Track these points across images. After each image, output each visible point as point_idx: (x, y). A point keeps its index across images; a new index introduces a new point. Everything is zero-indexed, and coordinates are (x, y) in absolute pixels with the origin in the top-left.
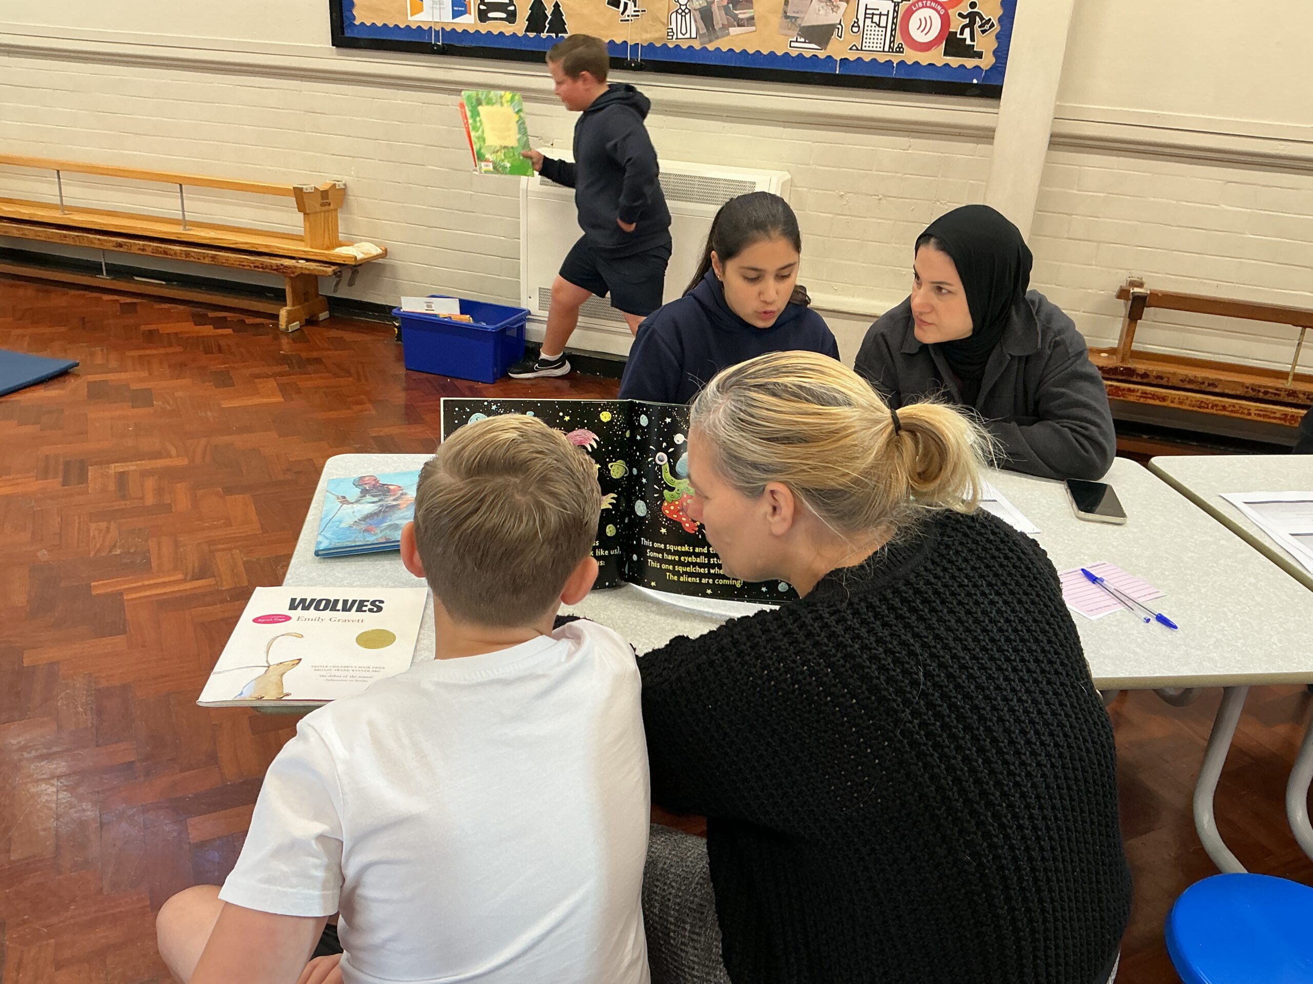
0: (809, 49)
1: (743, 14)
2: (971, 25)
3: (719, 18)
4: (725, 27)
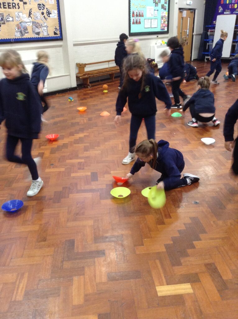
0: (37, 36)
1: (27, 31)
2: (56, 30)
3: (23, 32)
4: (24, 34)
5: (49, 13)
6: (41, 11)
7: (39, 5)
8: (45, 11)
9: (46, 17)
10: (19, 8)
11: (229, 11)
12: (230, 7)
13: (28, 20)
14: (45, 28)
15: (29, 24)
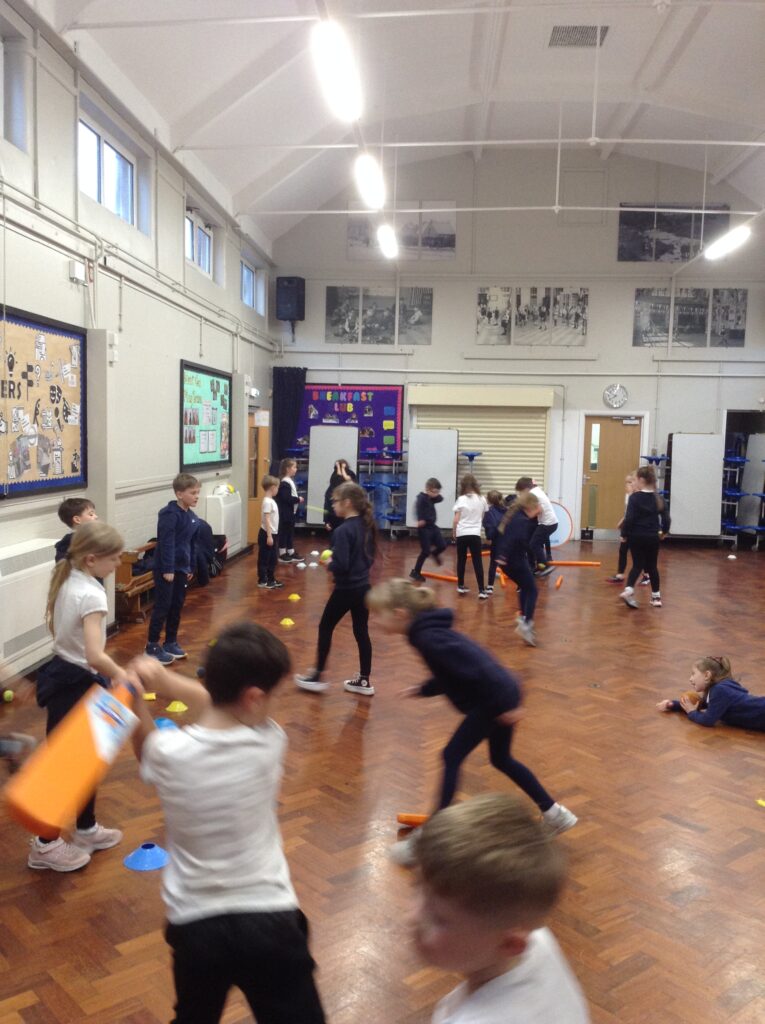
0: (44, 477)
1: (27, 463)
2: (75, 459)
3: (22, 466)
4: (23, 471)
5: (67, 413)
6: (55, 405)
7: (53, 388)
8: (60, 406)
9: (62, 422)
10: (19, 397)
11: (334, 416)
12: (336, 409)
13: (31, 432)
14: (58, 453)
15: (32, 441)
